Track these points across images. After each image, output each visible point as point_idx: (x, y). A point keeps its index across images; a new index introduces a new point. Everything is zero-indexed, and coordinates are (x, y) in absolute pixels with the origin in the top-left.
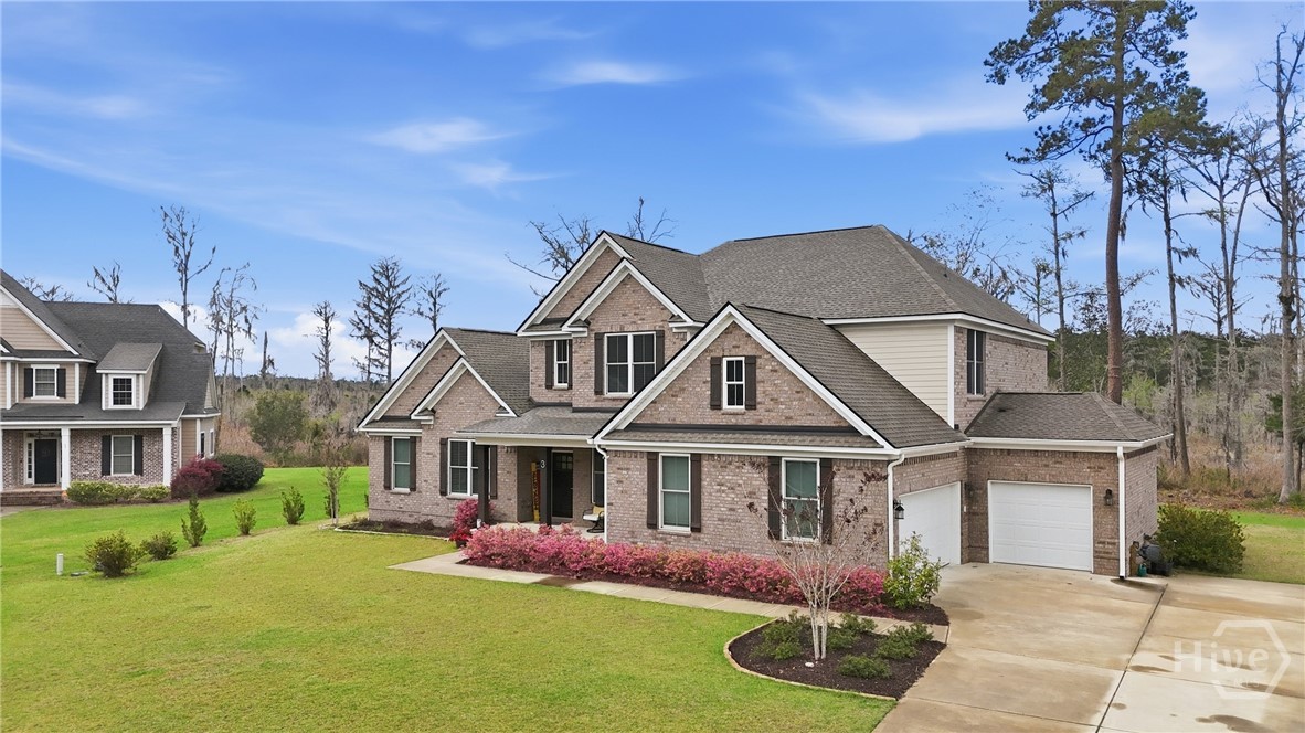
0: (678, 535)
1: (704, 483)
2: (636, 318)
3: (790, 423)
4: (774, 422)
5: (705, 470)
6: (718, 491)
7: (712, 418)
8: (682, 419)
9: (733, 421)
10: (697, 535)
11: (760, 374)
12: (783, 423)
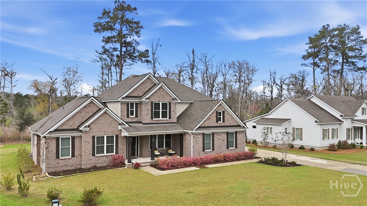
0: (209, 152)
1: (215, 139)
2: (163, 98)
3: (230, 125)
4: (228, 125)
5: (215, 136)
6: (218, 140)
7: (216, 125)
8: (210, 125)
9: (220, 125)
10: (213, 151)
11: (225, 115)
12: (229, 125)
